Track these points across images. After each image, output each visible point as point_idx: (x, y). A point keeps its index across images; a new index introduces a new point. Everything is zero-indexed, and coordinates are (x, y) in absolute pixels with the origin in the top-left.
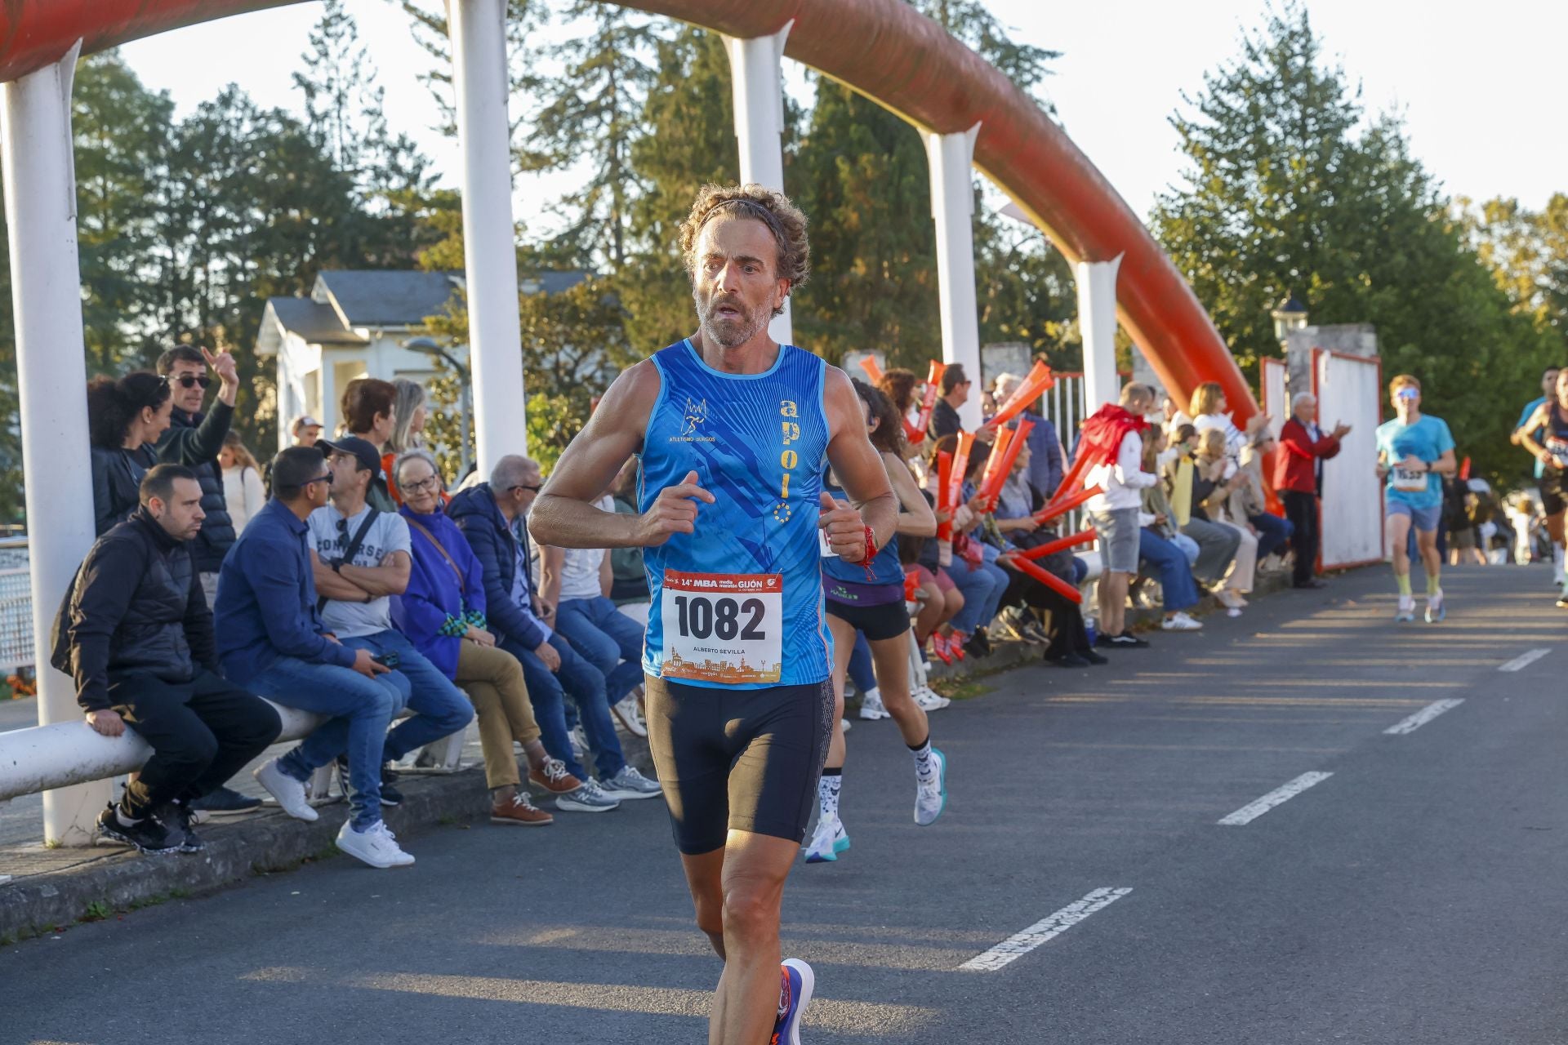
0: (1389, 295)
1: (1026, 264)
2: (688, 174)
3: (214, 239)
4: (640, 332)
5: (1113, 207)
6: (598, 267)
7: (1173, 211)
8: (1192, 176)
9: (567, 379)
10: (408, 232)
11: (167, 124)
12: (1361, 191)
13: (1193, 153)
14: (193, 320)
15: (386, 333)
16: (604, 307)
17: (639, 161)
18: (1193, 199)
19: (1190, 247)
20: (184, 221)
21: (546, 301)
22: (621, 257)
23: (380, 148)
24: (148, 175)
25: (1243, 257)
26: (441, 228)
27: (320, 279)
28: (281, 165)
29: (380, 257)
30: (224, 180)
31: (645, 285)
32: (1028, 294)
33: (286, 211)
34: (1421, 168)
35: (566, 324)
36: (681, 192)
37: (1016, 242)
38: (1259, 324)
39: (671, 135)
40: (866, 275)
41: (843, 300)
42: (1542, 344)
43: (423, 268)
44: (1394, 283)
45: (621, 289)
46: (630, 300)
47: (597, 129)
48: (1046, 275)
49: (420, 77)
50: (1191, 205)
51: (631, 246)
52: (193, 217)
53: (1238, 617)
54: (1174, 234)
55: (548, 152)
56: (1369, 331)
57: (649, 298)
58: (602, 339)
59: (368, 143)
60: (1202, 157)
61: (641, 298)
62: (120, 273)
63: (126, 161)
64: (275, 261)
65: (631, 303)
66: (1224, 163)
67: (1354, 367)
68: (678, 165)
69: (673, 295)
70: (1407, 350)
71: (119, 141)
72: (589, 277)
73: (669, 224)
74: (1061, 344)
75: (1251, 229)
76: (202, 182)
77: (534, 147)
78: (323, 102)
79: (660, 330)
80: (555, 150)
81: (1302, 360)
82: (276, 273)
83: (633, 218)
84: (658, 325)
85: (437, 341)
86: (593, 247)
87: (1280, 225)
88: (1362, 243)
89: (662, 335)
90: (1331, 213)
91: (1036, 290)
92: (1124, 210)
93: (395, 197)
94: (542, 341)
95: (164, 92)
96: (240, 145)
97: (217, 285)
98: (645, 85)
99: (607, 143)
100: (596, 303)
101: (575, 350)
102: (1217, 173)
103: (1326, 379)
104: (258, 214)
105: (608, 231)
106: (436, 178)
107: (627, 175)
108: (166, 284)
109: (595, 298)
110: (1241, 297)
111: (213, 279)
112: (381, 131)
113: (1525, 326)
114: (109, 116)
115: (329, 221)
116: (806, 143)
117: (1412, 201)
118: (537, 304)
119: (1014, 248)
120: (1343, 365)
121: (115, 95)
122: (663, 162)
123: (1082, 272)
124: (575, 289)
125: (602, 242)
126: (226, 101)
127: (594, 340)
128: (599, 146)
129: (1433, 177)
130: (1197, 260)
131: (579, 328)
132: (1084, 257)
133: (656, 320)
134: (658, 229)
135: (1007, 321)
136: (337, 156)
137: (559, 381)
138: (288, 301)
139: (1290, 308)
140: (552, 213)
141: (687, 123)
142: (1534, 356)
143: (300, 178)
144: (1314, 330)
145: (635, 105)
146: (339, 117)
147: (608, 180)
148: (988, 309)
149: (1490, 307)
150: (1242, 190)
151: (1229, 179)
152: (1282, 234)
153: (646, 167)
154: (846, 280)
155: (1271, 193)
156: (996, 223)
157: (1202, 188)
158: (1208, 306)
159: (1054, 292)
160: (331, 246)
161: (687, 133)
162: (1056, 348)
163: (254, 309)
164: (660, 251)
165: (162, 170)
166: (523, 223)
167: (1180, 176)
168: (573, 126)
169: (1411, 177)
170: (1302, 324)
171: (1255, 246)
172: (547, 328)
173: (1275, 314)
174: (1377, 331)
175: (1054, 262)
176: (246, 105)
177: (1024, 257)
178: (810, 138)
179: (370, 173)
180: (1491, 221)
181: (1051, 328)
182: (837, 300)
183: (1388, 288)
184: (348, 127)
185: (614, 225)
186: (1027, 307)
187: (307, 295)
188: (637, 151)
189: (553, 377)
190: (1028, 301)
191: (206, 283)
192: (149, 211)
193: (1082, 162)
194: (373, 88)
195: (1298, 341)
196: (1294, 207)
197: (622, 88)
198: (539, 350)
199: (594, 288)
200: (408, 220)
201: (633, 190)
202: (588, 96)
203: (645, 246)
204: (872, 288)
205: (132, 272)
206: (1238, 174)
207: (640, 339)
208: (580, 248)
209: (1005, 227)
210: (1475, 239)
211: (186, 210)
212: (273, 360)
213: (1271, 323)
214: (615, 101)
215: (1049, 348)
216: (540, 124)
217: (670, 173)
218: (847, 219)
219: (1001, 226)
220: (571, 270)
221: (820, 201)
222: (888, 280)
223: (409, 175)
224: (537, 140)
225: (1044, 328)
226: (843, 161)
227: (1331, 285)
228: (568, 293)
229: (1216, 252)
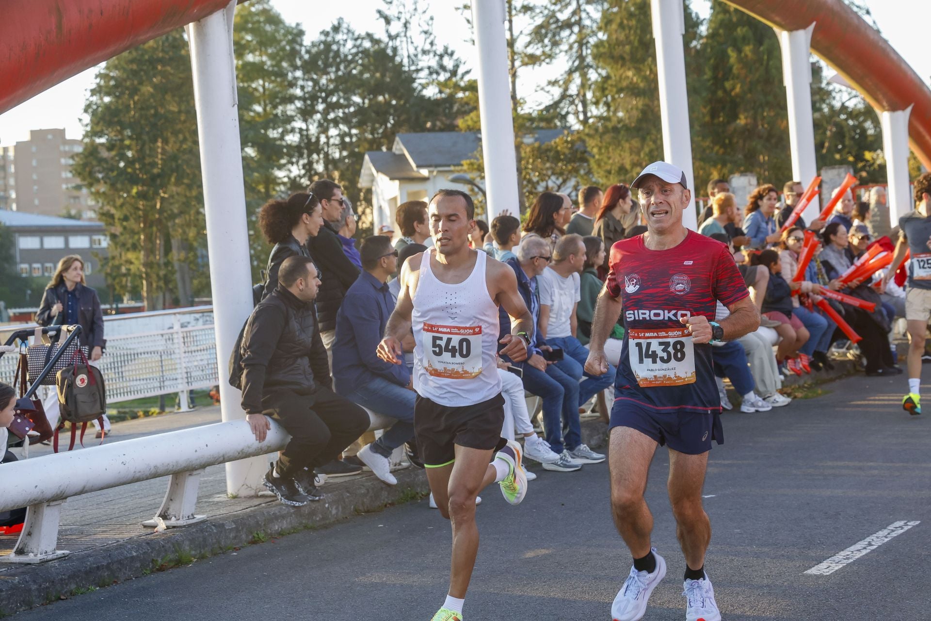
1: (852, 115)
2: (628, 63)
3: (332, 116)
4: (599, 166)
5: (904, 74)
6: (571, 126)
10: (451, 107)
11: (301, 45)
14: (320, 168)
15: (439, 172)
16: (577, 151)
17: (596, 57)
20: (313, 106)
21: (539, 148)
22: (586, 119)
23: (432, 55)
24: (290, 76)
26: (472, 104)
27: (397, 139)
28: (372, 68)
29: (434, 125)
30: (338, 78)
31: (602, 135)
32: (853, 133)
33: (375, 97)
35: (552, 163)
36: (623, 76)
37: (844, 100)
39: (617, 39)
40: (746, 124)
41: (730, 142)
43: (461, 130)
45: (587, 139)
46: (592, 145)
47: (568, 37)
48: (865, 121)
49: (457, 9)
51: (594, 111)
52: (318, 102)
55: (538, 52)
57: (604, 144)
58: (576, 171)
59: (424, 52)
61: (600, 144)
62: (275, 139)
63: (276, 69)
64: (369, 128)
65: (593, 147)
68: (622, 58)
69: (619, 142)
71: (272, 57)
72: (566, 132)
73: (617, 96)
74: (876, 166)
76: (324, 81)
77: (530, 50)
78: (396, 27)
79: (612, 164)
80: (543, 52)
83: (594, 93)
84: (611, 161)
85: (472, 176)
86: (568, 113)
89: (613, 167)
91: (858, 131)
92: (913, 76)
93: (442, 86)
94: (537, 174)
95: (298, 25)
96: (346, 56)
97: (334, 145)
98: (600, 8)
99: (576, 46)
100: (570, 149)
101: (557, 179)
104: (357, 99)
105: (577, 102)
106: (467, 72)
107: (589, 66)
108: (303, 145)
109: (570, 145)
111: (332, 141)
112: (432, 44)
114: (265, 42)
115: (402, 102)
116: (705, 40)
118: (533, 150)
119: (843, 104)
121: (268, 28)
122: (612, 57)
123: (885, 117)
124: (557, 140)
125: (573, 109)
126: (336, 29)
127: (570, 172)
128: (571, 48)
131: (560, 164)
132: (887, 108)
133: (609, 158)
134: (609, 98)
135: (839, 151)
136: (406, 61)
138: (378, 153)
140: (542, 92)
141: (627, 31)
143: (383, 75)
145: (593, 21)
146: (405, 36)
147: (577, 69)
148: (827, 144)
153: (601, 60)
154: (731, 127)
156: (831, 88)
159: (871, 132)
160: (403, 117)
161: (627, 37)
162: (872, 168)
163: (357, 159)
164: (611, 114)
165: (299, 74)
166: (523, 99)
168: (554, 35)
172: (540, 166)
175: (869, 113)
176: (349, 31)
177: (850, 110)
178: (707, 37)
179: (426, 72)
181: (868, 155)
182: (727, 141)
184: (412, 43)
185: (582, 98)
186: (852, 142)
187: (390, 149)
188: (595, 51)
190: (853, 138)
191: (327, 143)
192: (291, 99)
193: (884, 46)
194: (427, 17)
197: (585, 10)
198: (535, 179)
199: (569, 139)
200: (451, 99)
201: (593, 76)
202: (563, 16)
203: (602, 110)
204: (749, 133)
205: (282, 138)
207: (599, 170)
208: (560, 114)
209: (837, 90)
211: (314, 98)
212: (369, 191)
214: (580, 19)
215: (867, 168)
216: (533, 35)
217: (616, 62)
218: (733, 88)
219: (834, 90)
220: (556, 126)
221: (715, 78)
222: (760, 127)
223: (451, 71)
224: (531, 46)
225: (864, 155)
226: (733, 51)
228: (553, 143)
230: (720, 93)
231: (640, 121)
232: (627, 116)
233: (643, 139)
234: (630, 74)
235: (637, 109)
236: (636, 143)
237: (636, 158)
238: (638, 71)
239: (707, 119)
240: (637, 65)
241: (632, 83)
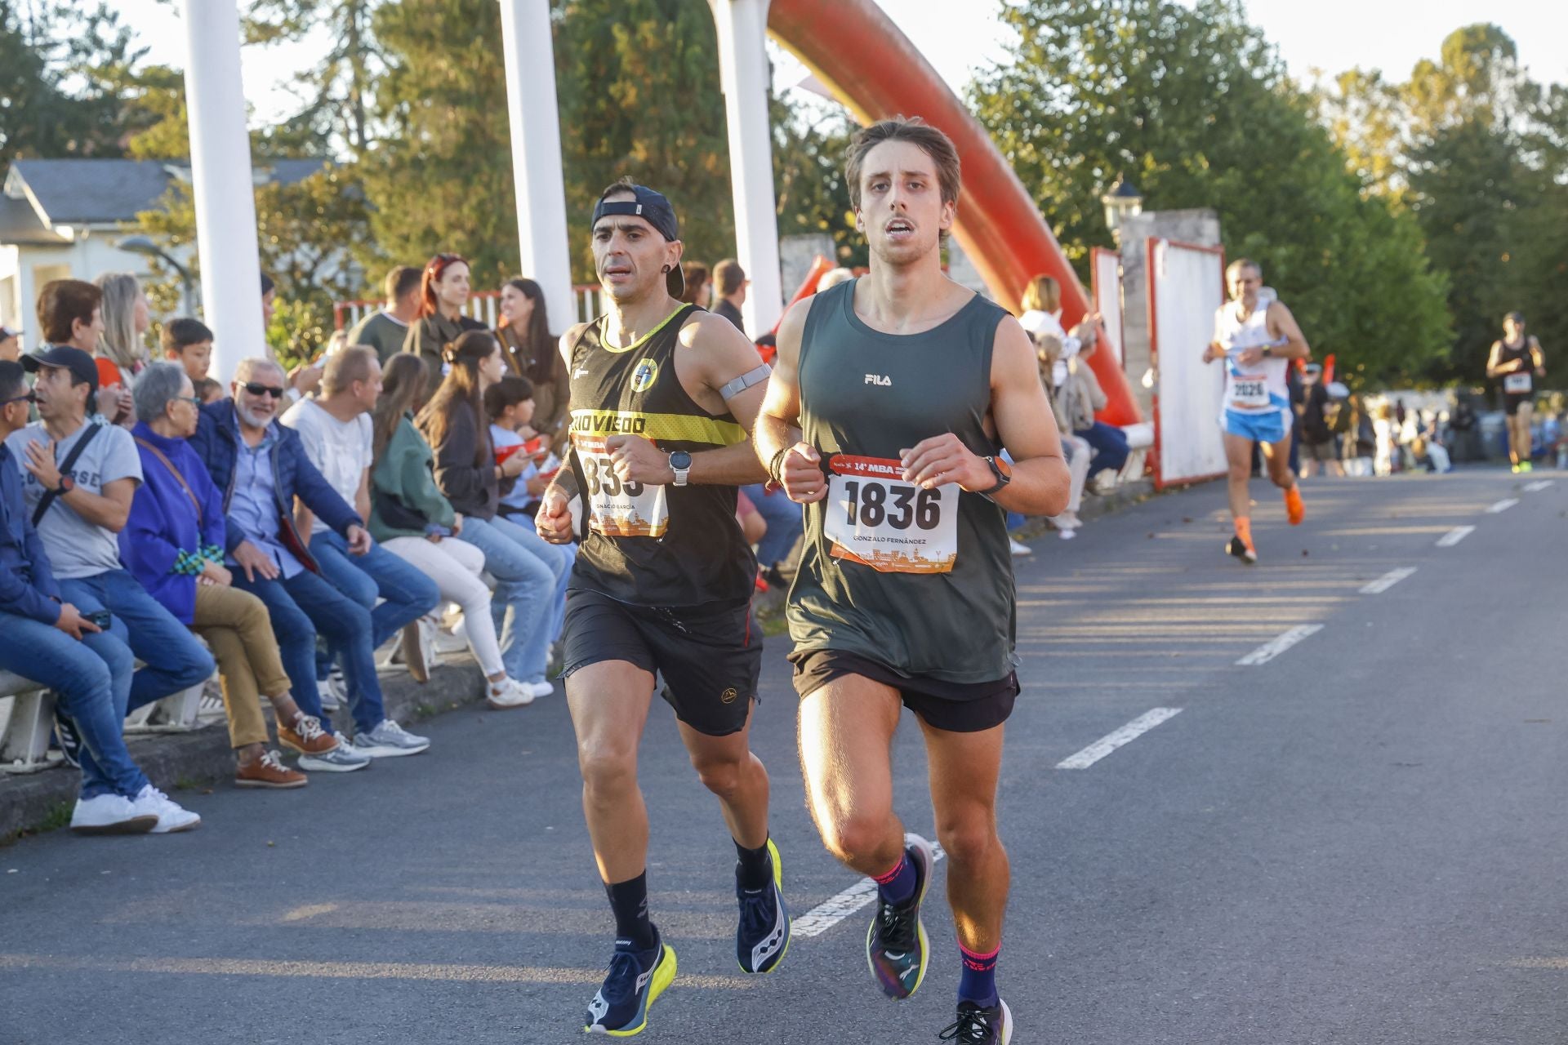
0: (1231, 178)
1: (824, 148)
2: (439, 45)
4: (388, 226)
6: (337, 154)
7: (989, 85)
8: (1009, 45)
9: (304, 282)
10: (112, 115)
12: (1195, 60)
13: (1010, 20)
15: (94, 232)
16: (347, 199)
17: (381, 32)
18: (1011, 72)
19: (1009, 125)
21: (279, 194)
22: (363, 142)
23: (75, 18)
25: (1068, 136)
26: (155, 109)
27: (14, 170)
29: (80, 145)
31: (393, 172)
32: (827, 179)
34: (1263, 34)
35: (302, 219)
36: (432, 68)
37: (812, 122)
38: (1089, 211)
40: (647, 160)
42: (1398, 230)
43: (134, 157)
44: (1233, 164)
45: (366, 179)
46: (376, 191)
50: (1009, 78)
51: (377, 129)
53: (1071, 540)
54: (991, 111)
55: (276, 21)
56: (1210, 217)
57: (397, 188)
58: (344, 237)
59: (61, 12)
60: (1021, 25)
61: (389, 188)
65: (377, 193)
66: (1046, 31)
67: (1195, 257)
68: (429, 36)
69: (425, 186)
70: (1252, 239)
72: (327, 165)
73: (418, 104)
75: (1077, 104)
77: (260, 16)
79: (412, 225)
80: (285, 20)
81: (1138, 250)
83: (377, 96)
84: (409, 219)
85: (155, 240)
86: (330, 131)
87: (1108, 100)
89: (414, 230)
90: (1163, 86)
91: (836, 175)
92: (937, 84)
93: (95, 76)
94: (274, 239)
99: (344, 11)
100: (336, 195)
101: (312, 248)
102: (1039, 41)
103: (1164, 272)
105: (346, 112)
106: (143, 52)
107: (367, 49)
109: (334, 190)
110: (1068, 181)
113: (1376, 210)
115: (21, 104)
116: (575, 9)
117: (1252, 70)
118: (267, 196)
119: (811, 129)
120: (1182, 256)
122: (411, 33)
124: (312, 179)
125: (340, 125)
127: (335, 238)
128: (335, 14)
130: (1016, 140)
131: (317, 223)
133: (406, 213)
134: (406, 107)
135: (805, 210)
136: (26, 28)
137: (296, 284)
139: (1123, 192)
140: (284, 91)
142: (1392, 243)
144: (1150, 216)
147: (346, 53)
148: (784, 198)
149: (1342, 191)
150: (1065, 61)
151: (1052, 48)
152: (1111, 110)
153: (392, 38)
154: (622, 165)
155: (1097, 63)
156: (788, 101)
157: (1021, 59)
158: (1033, 191)
160: (25, 131)
164: (409, 135)
169: (1251, 44)
170: (1136, 210)
171: (1081, 124)
172: (280, 225)
173: (1106, 199)
174: (1219, 218)
177: (822, 139)
179: (65, 49)
180: (1346, 93)
183: (1231, 171)
185: (355, 105)
186: (827, 194)
188: (380, 21)
189: (288, 280)
190: (827, 187)
193: (889, 29)
195: (1132, 230)
196: (1124, 79)
198: (273, 249)
199: (334, 178)
200: (111, 101)
201: (375, 65)
203: (392, 128)
204: (651, 174)
206: (1061, 42)
207: (388, 235)
208: (315, 133)
209: (801, 104)
210: (1328, 115)
213: (1101, 209)
215: (851, 240)
217: (419, 43)
218: (624, 96)
219: (796, 104)
220: (306, 157)
221: (593, 76)
222: (670, 165)
223: (112, 49)
224: (262, 8)
225: (844, 218)
226: (621, 30)
227: (1165, 167)
228: (303, 184)
229: (1038, 131)
230: (602, 104)
231: (462, 148)
232: (438, 139)
233: (467, 182)
234: (443, 64)
235: (457, 126)
236: (454, 188)
237: (453, 215)
238: (458, 59)
239: (580, 148)
240: (456, 50)
241: (446, 80)
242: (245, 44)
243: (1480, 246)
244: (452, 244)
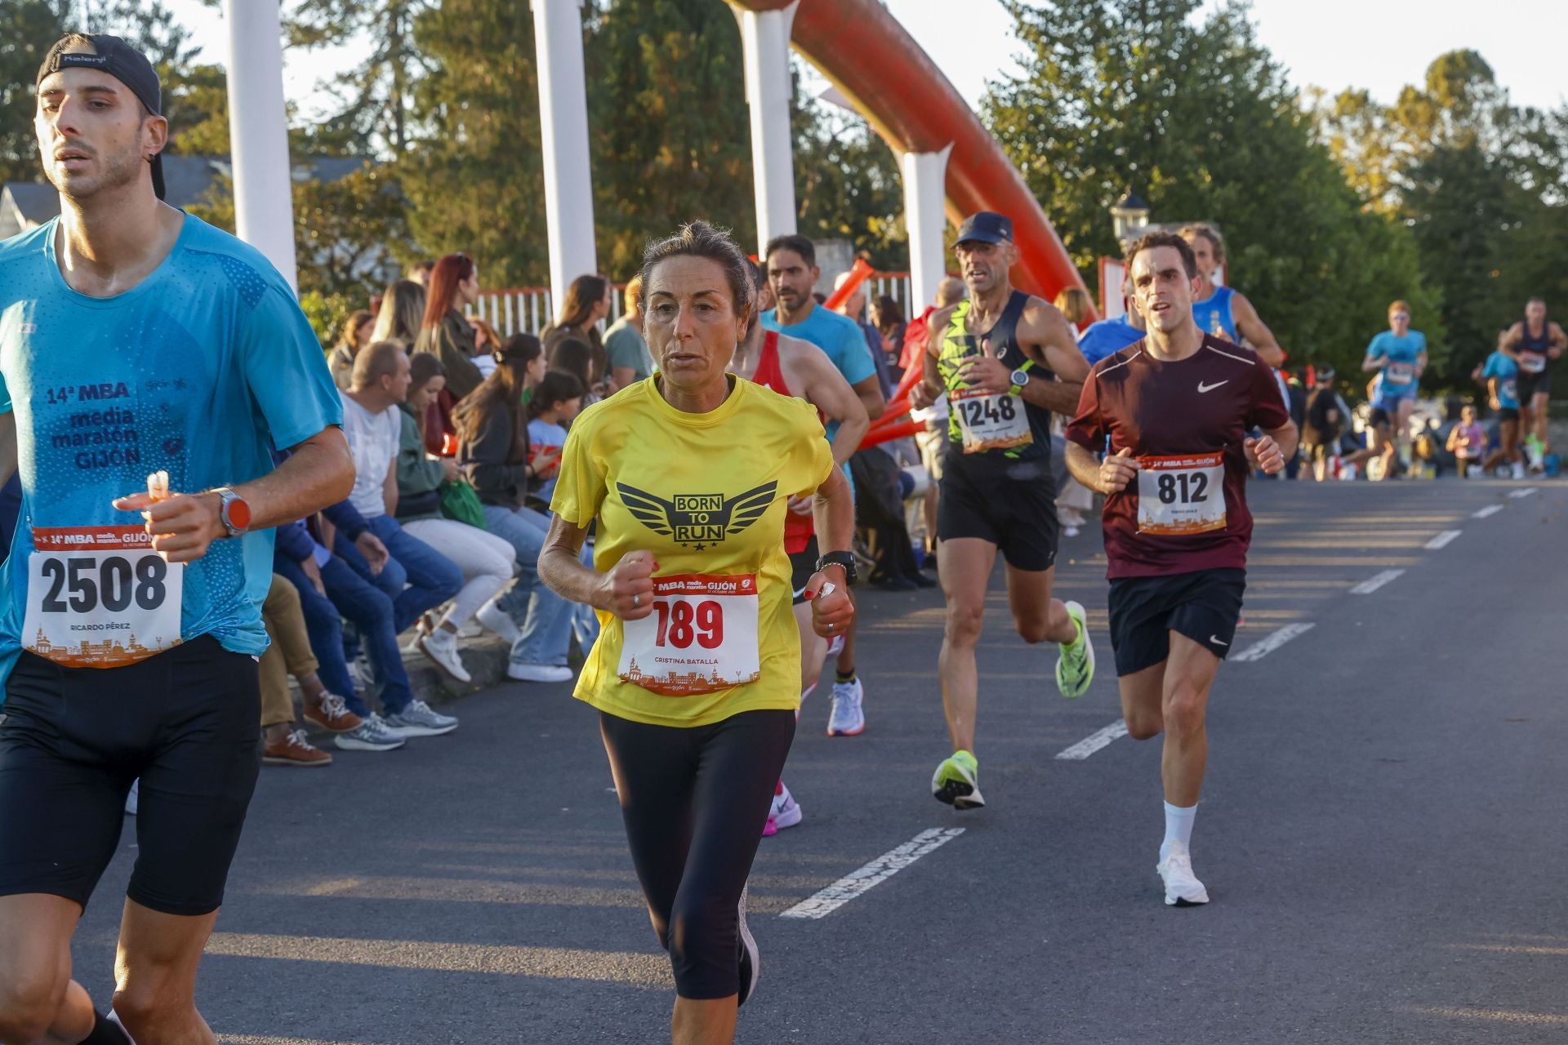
0: (1231, 190)
1: (847, 155)
2: (476, 51)
4: (424, 224)
5: (941, 92)
6: (377, 153)
7: (1004, 99)
8: (1025, 61)
9: (343, 276)
12: (1205, 79)
13: (1025, 38)
16: (384, 197)
17: (422, 37)
18: (1026, 87)
19: (1023, 138)
21: (320, 191)
22: (402, 142)
23: (132, 19)
25: (1080, 150)
26: (201, 108)
28: (19, 35)
31: (429, 173)
32: (849, 187)
33: (26, 87)
34: (1269, 55)
35: (341, 216)
36: (469, 72)
37: (835, 130)
38: (1098, 222)
39: (458, 9)
40: (672, 164)
41: (648, 191)
42: (1395, 245)
43: (180, 152)
44: (1238, 179)
45: (403, 177)
46: (413, 189)
48: (869, 166)
50: (1024, 92)
51: (415, 131)
53: (1075, 537)
54: (1006, 124)
55: (320, 24)
57: (434, 188)
58: (381, 233)
59: (119, 12)
60: (1036, 41)
61: (425, 187)
64: (11, 142)
65: (413, 192)
66: (1059, 48)
68: (466, 41)
69: (460, 184)
70: (1252, 250)
72: (367, 164)
73: (455, 106)
74: (885, 242)
75: (1088, 119)
77: (305, 19)
79: (446, 223)
80: (328, 23)
82: (13, 156)
83: (416, 99)
84: (445, 218)
86: (371, 130)
87: (1119, 115)
88: (1206, 135)
89: (449, 228)
90: (1173, 104)
91: (858, 183)
92: (953, 97)
94: (315, 234)
99: (386, 16)
100: (376, 192)
101: (351, 244)
102: (1053, 58)
105: (388, 114)
106: (194, 52)
107: (409, 52)
109: (373, 187)
110: (1078, 193)
113: (1375, 225)
116: (606, 19)
117: (1259, 91)
118: (309, 193)
119: (834, 137)
122: (449, 39)
123: (908, 163)
124: (352, 177)
125: (381, 125)
127: (373, 233)
128: (378, 19)
129: (1281, 66)
130: (1030, 152)
131: (356, 219)
132: (911, 147)
133: (442, 212)
134: (444, 110)
135: (827, 216)
137: (334, 278)
138: (26, 187)
139: (1131, 204)
140: (326, 93)
142: (1386, 257)
147: (387, 57)
148: (806, 203)
149: (1341, 206)
150: (1078, 77)
151: (1065, 65)
152: (1121, 125)
153: (431, 43)
154: (650, 170)
155: (1109, 80)
156: (814, 109)
157: (1036, 75)
158: (1043, 202)
159: (876, 185)
161: (476, 6)
162: (879, 247)
164: (446, 136)
166: (294, 104)
167: (1013, 61)
169: (1258, 65)
170: (1143, 222)
171: (1092, 138)
172: (320, 220)
173: (1115, 211)
175: (877, 153)
177: (844, 147)
178: (610, 14)
180: (1342, 113)
181: (874, 224)
182: (641, 191)
183: (1231, 184)
185: (395, 107)
186: (847, 202)
188: (420, 26)
189: (327, 274)
190: (849, 195)
193: (909, 44)
196: (1134, 96)
198: (311, 243)
199: (373, 176)
201: (415, 69)
203: (430, 130)
204: (678, 179)
206: (1075, 59)
207: (424, 232)
208: (356, 132)
209: (824, 113)
210: (1327, 133)
213: (1109, 220)
215: (871, 246)
217: (457, 49)
218: (651, 103)
219: (819, 113)
220: (347, 156)
221: (623, 83)
222: (696, 170)
223: (164, 49)
224: (308, 12)
225: (867, 224)
226: (648, 41)
227: (1172, 180)
228: (343, 182)
229: (1051, 144)
231: (497, 150)
232: (474, 142)
233: (501, 183)
234: (480, 69)
235: (492, 128)
236: (488, 187)
237: (488, 214)
238: (494, 64)
239: (610, 153)
240: (493, 55)
241: (483, 85)
242: (289, 46)
243: (1471, 262)
244: (486, 242)
